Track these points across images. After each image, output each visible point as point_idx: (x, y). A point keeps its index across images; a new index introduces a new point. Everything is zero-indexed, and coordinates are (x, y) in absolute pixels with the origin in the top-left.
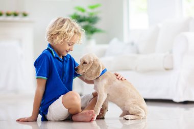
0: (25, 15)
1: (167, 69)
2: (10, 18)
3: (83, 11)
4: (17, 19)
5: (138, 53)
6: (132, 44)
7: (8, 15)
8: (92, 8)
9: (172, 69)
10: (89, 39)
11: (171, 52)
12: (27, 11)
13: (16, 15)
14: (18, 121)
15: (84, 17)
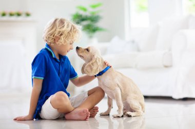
0: (28, 15)
1: (166, 67)
2: (14, 18)
3: (85, 10)
4: (20, 18)
5: (139, 50)
6: (133, 42)
7: (11, 15)
8: (94, 7)
9: (171, 66)
10: (91, 37)
11: (170, 50)
12: (30, 11)
13: (19, 15)
14: (15, 120)
15: (86, 16)
